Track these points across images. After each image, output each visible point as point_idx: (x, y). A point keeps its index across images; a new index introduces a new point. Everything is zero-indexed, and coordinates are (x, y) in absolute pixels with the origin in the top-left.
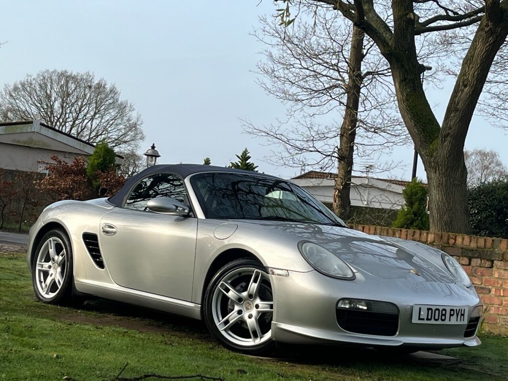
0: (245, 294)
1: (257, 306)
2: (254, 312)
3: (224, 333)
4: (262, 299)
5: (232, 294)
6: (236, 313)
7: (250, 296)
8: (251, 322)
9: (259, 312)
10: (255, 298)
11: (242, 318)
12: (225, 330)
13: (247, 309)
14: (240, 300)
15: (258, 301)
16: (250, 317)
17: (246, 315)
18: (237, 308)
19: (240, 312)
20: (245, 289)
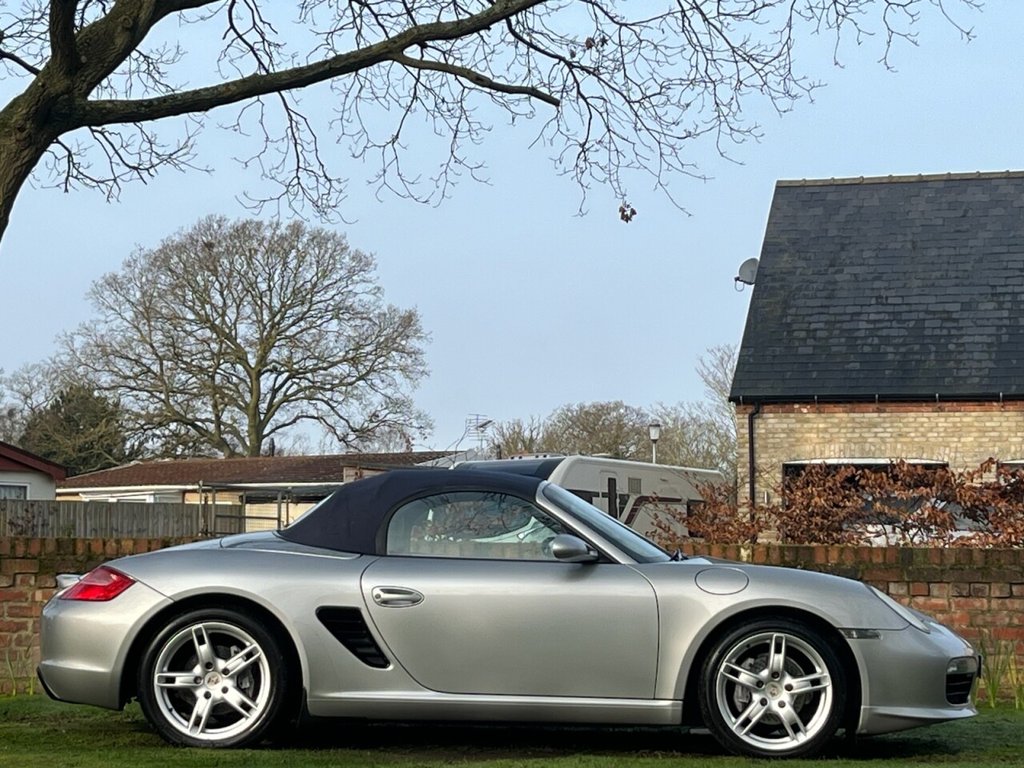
0: (765, 673)
1: (789, 688)
2: (785, 696)
3: (746, 739)
4: (794, 675)
5: (745, 677)
6: (759, 705)
7: (774, 674)
8: (786, 713)
9: (792, 695)
10: (783, 676)
11: (769, 709)
12: (747, 734)
13: (773, 695)
14: (760, 683)
15: (788, 680)
16: (782, 705)
17: (774, 705)
18: (756, 697)
19: (763, 702)
20: (766, 665)
